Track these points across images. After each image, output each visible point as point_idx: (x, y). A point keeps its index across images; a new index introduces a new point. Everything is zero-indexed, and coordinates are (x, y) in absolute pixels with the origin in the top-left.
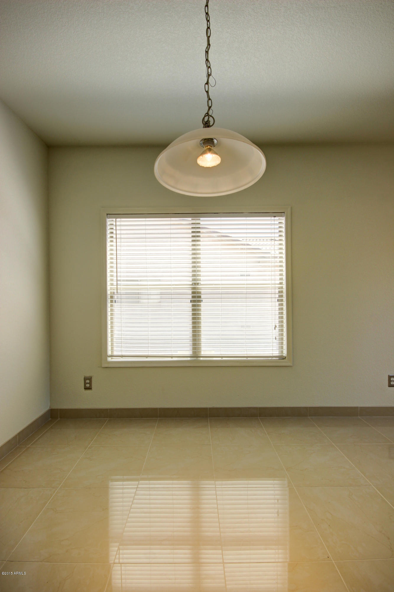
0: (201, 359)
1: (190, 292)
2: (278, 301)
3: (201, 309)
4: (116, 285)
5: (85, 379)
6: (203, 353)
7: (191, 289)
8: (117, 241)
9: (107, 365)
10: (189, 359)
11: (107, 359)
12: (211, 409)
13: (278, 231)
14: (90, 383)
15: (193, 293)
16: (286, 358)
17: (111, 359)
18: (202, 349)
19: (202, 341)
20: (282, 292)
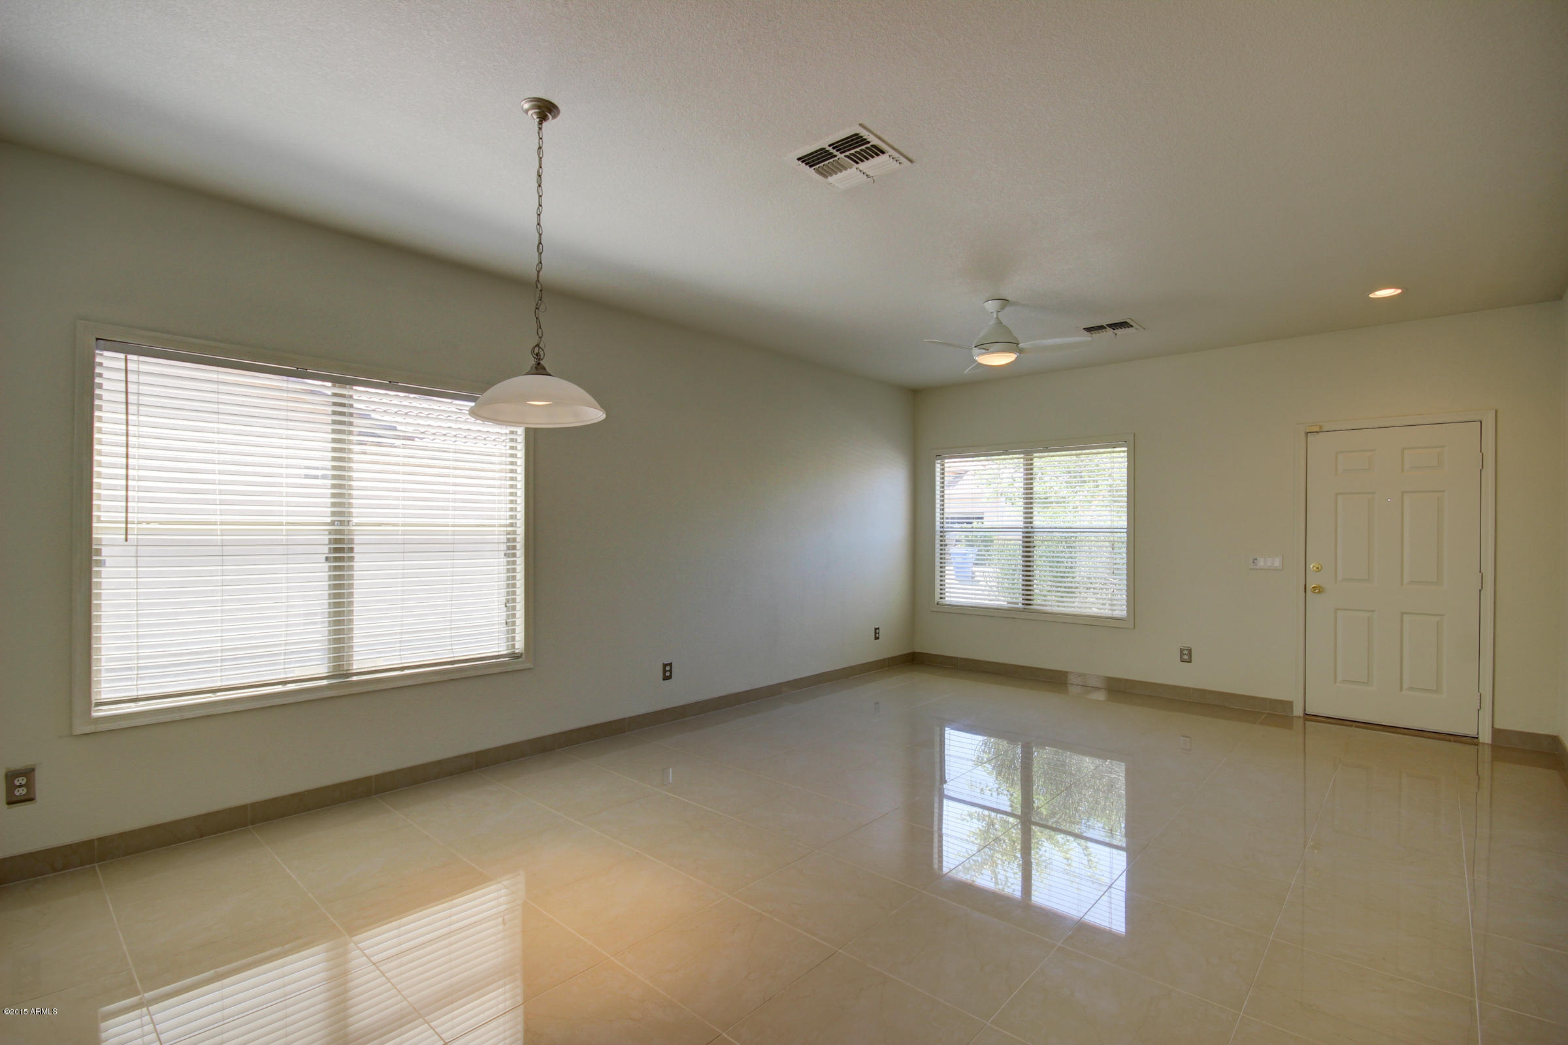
0: (355, 678)
1: (326, 539)
3: (353, 575)
4: (124, 520)
6: (356, 667)
7: (327, 533)
8: (129, 411)
9: (90, 728)
10: (325, 682)
11: (89, 713)
12: (379, 777)
13: (508, 432)
14: (30, 784)
15: (333, 542)
16: (523, 656)
18: (355, 658)
19: (355, 641)
20: (514, 540)
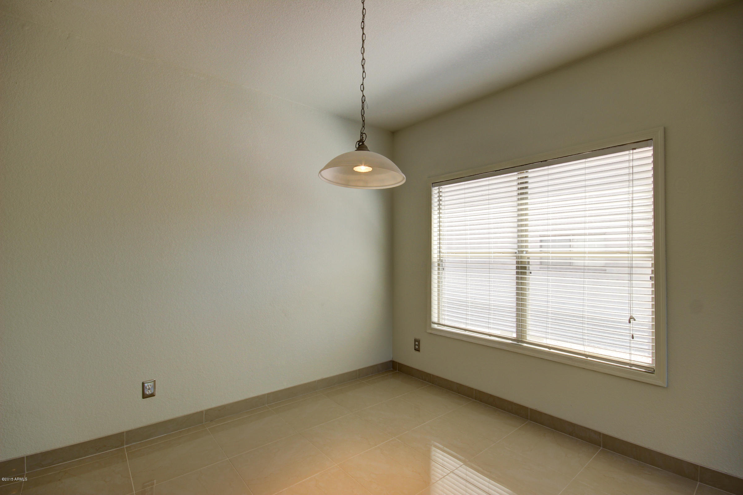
1: (514, 261)
2: (651, 279)
5: (416, 340)
9: (431, 332)
11: (430, 325)
14: (419, 345)
15: (518, 263)
16: (655, 373)
17: (438, 326)
18: (528, 333)
